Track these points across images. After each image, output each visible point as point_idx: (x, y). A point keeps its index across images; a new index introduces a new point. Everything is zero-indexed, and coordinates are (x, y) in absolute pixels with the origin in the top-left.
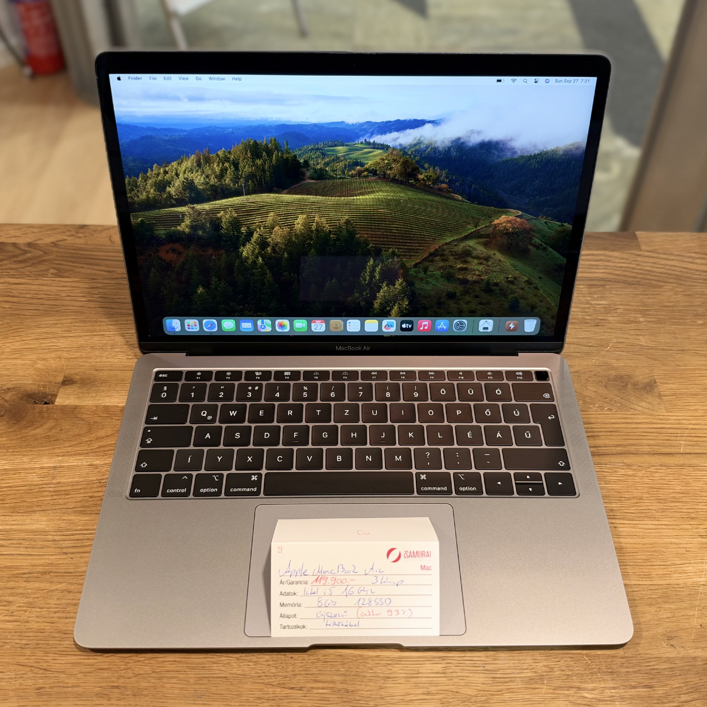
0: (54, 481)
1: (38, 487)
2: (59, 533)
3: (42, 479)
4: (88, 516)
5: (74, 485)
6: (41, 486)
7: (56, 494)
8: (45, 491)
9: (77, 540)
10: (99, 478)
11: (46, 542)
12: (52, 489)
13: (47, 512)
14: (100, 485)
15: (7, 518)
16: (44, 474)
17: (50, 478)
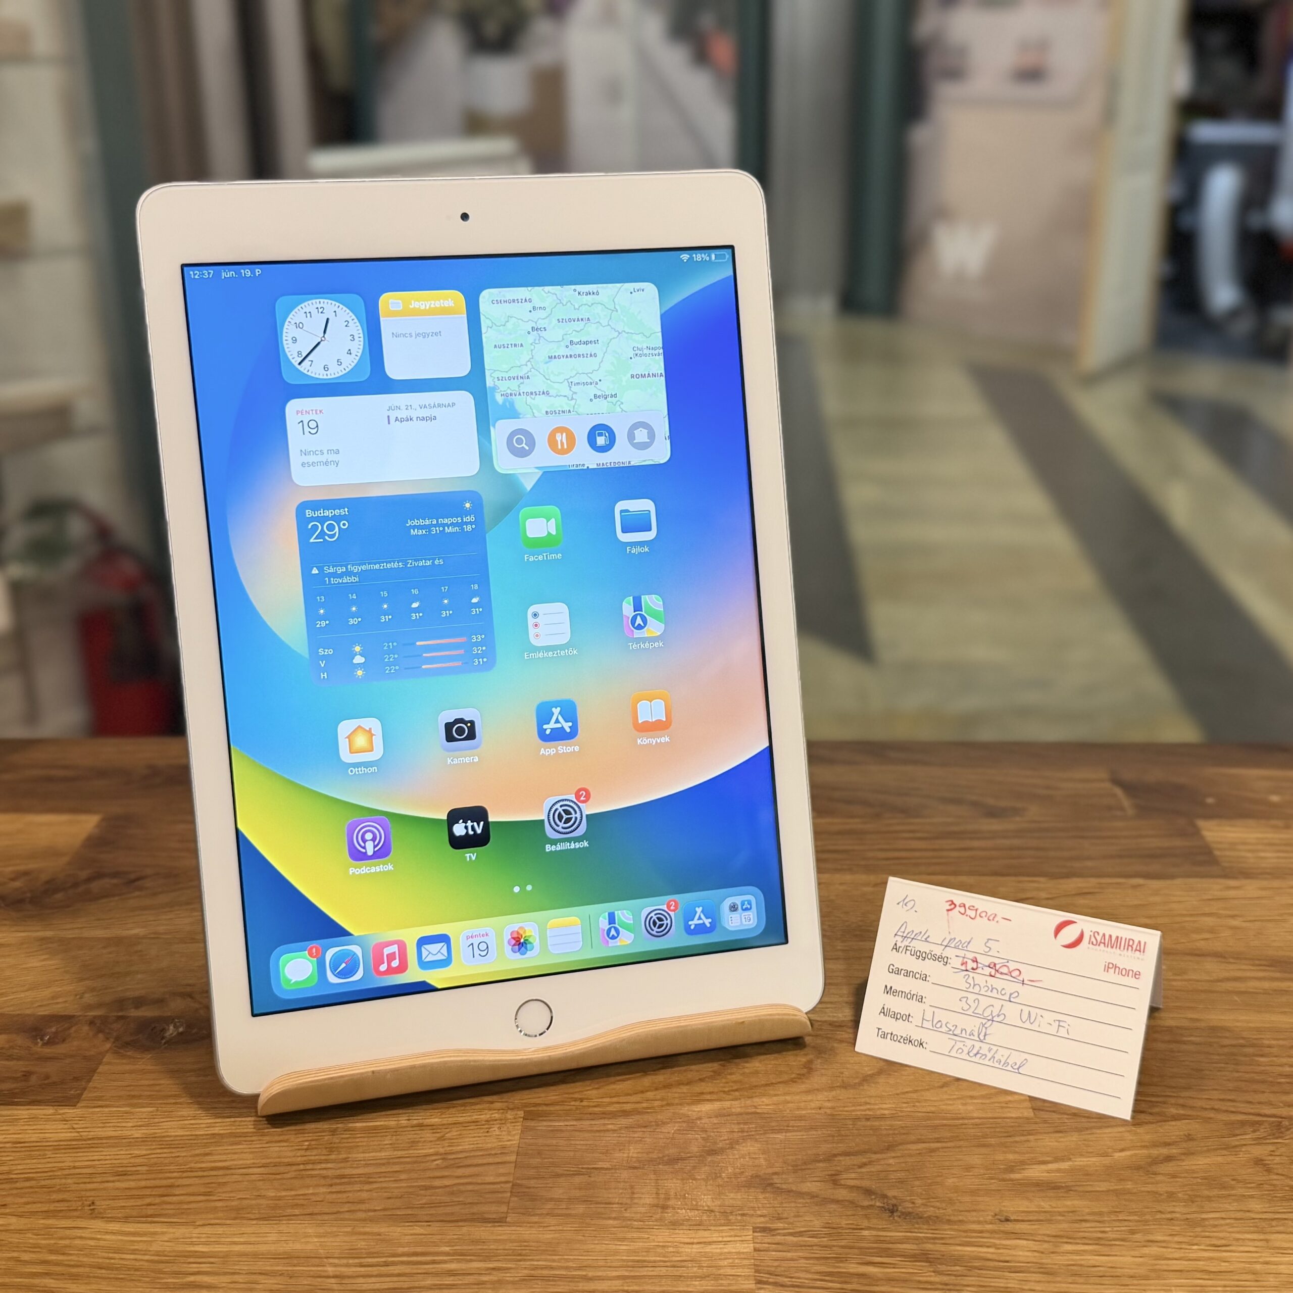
0: (333, 1157)
1: (294, 1168)
2: (351, 1261)
3: (303, 1153)
4: (424, 1226)
5: (384, 1164)
6: (302, 1167)
7: (338, 1181)
8: (312, 1176)
9: (399, 1275)
10: (442, 1150)
11: (319, 1280)
12: (330, 1173)
13: (319, 1217)
14: (445, 1164)
15: (220, 1230)
16: (307, 1143)
17: (325, 1152)
